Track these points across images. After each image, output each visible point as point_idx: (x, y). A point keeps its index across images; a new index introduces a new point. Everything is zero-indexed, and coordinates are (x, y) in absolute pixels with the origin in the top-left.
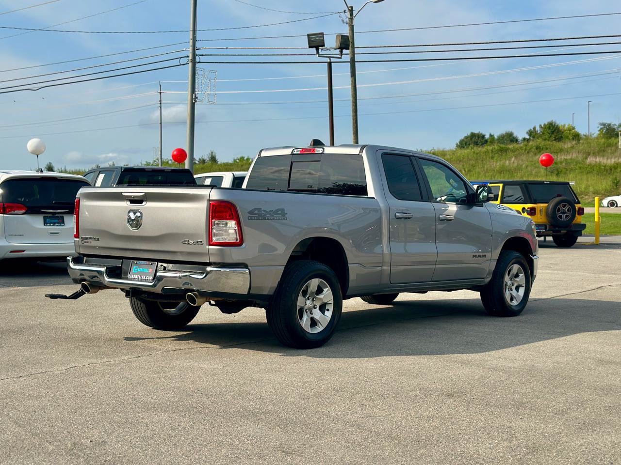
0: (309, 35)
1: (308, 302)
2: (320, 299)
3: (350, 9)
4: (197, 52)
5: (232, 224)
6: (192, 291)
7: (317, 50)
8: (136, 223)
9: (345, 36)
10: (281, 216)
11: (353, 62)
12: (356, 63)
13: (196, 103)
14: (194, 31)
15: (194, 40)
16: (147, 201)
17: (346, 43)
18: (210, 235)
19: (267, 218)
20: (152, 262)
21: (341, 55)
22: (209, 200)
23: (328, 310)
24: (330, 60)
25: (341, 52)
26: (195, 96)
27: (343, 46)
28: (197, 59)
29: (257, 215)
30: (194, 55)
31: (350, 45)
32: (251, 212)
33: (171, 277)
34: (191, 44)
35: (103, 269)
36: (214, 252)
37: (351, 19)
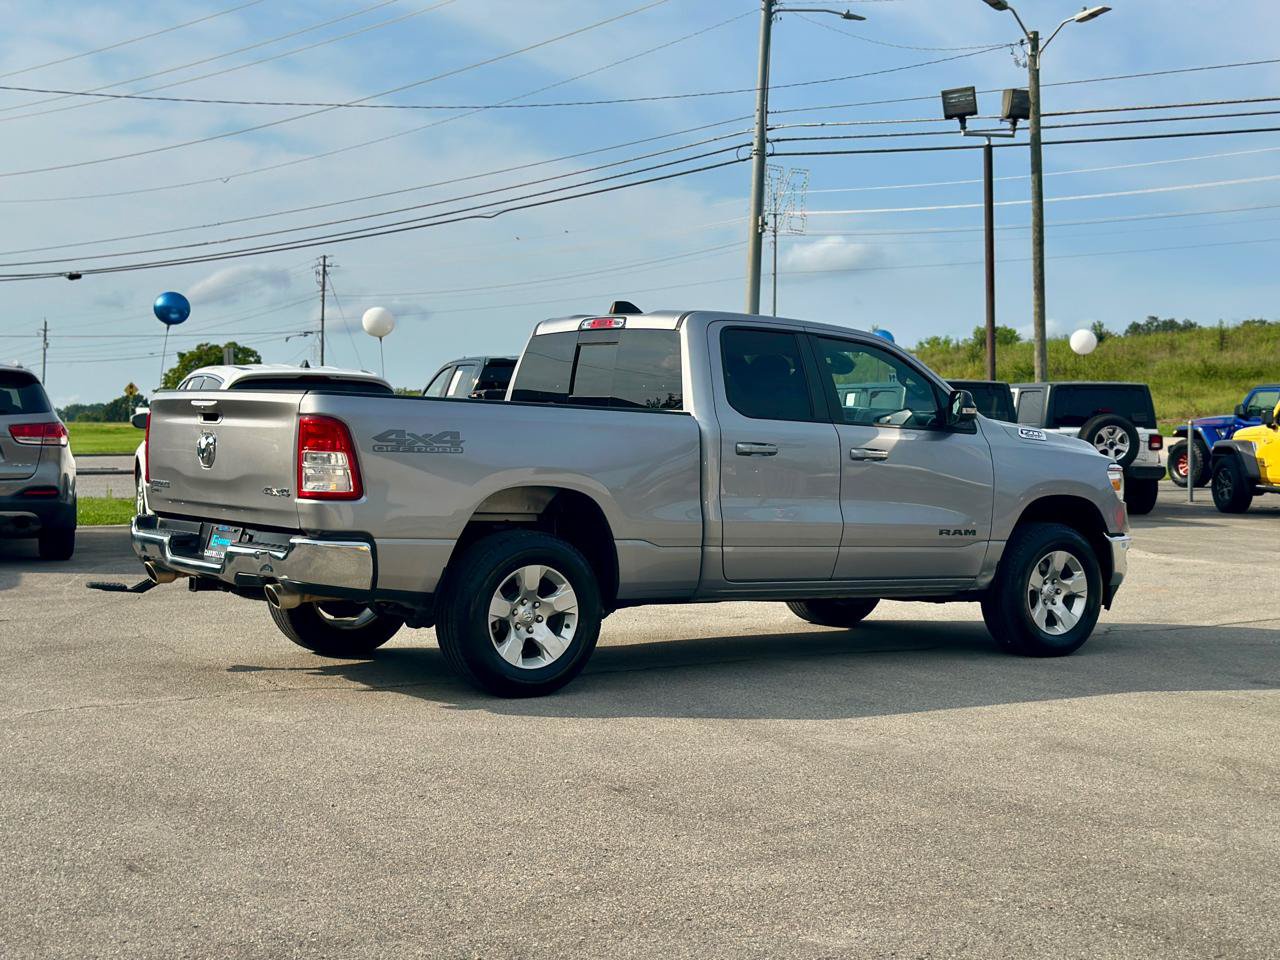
0: (945, 94)
1: (521, 610)
2: (549, 605)
3: (1031, 36)
4: (769, 135)
5: (339, 459)
6: (272, 580)
7: (963, 121)
8: (208, 455)
9: (1020, 91)
10: (449, 445)
11: (1036, 144)
12: (1043, 146)
13: (764, 235)
14: (764, 89)
15: (764, 112)
16: (222, 416)
17: (1022, 106)
18: (300, 478)
19: (416, 449)
20: (237, 528)
21: (1014, 130)
22: (299, 414)
23: (568, 626)
24: (989, 140)
25: (1014, 124)
26: (763, 220)
27: (1016, 112)
28: (769, 149)
29: (394, 444)
30: (763, 141)
31: (1031, 111)
32: (379, 438)
33: (245, 554)
34: (757, 118)
35: (166, 539)
36: (305, 510)
37: (1034, 57)
